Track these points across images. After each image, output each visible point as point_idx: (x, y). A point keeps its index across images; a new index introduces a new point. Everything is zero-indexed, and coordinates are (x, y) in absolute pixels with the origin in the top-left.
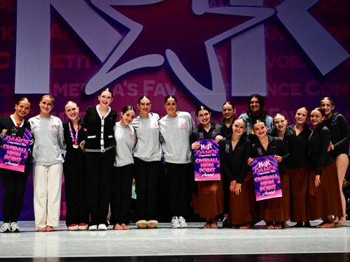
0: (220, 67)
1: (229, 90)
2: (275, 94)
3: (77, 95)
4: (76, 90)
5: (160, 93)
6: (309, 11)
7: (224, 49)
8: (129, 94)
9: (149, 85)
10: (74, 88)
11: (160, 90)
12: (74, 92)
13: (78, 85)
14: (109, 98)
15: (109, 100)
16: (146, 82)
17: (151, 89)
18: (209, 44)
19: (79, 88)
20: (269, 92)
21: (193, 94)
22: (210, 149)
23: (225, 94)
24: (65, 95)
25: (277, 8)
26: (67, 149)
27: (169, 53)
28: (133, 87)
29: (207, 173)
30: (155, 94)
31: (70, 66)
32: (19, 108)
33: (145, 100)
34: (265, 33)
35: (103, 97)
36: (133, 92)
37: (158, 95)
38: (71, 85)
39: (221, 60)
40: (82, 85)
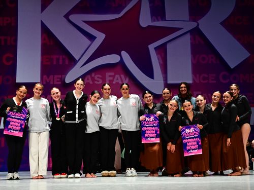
1: (166, 79)
2: (197, 81)
3: (60, 83)
4: (59, 80)
5: (117, 81)
6: (221, 23)
7: (162, 51)
8: (96, 82)
9: (110, 76)
10: (58, 78)
11: (117, 79)
12: (58, 81)
13: (60, 76)
14: (82, 85)
15: (82, 86)
16: (108, 74)
17: (111, 78)
18: (152, 47)
19: (61, 78)
20: (194, 80)
21: (141, 82)
22: (153, 121)
23: (163, 82)
24: (51, 83)
25: (199, 22)
26: (52, 121)
28: (98, 77)
29: (150, 138)
30: (114, 82)
31: (55, 63)
32: (19, 93)
33: (107, 86)
34: (191, 39)
35: (78, 84)
36: (98, 81)
37: (116, 83)
38: (56, 76)
39: (160, 58)
40: (63, 76)
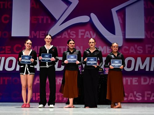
0: (120, 22)
1: (124, 35)
2: (149, 37)
4: (43, 34)
5: (87, 36)
7: (122, 13)
8: (71, 37)
9: (82, 32)
11: (87, 35)
12: (42, 36)
13: (44, 32)
14: (50, 39)
15: (50, 40)
16: (80, 31)
17: (83, 34)
18: (114, 11)
20: (146, 36)
21: (105, 37)
23: (122, 37)
24: (38, 37)
27: (93, 15)
28: (73, 33)
30: (85, 37)
31: (40, 22)
34: (144, 5)
35: (47, 39)
36: (73, 36)
38: (41, 32)
39: (120, 19)
40: (46, 32)
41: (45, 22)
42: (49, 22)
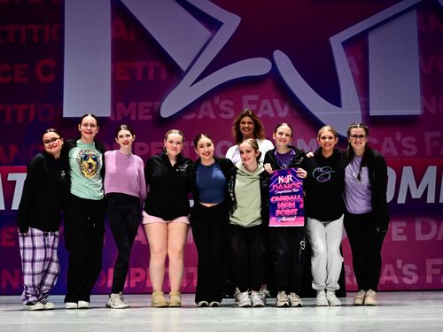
41: (151, 77)
42: (164, 76)
